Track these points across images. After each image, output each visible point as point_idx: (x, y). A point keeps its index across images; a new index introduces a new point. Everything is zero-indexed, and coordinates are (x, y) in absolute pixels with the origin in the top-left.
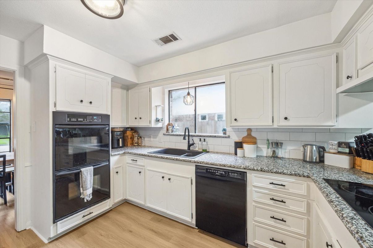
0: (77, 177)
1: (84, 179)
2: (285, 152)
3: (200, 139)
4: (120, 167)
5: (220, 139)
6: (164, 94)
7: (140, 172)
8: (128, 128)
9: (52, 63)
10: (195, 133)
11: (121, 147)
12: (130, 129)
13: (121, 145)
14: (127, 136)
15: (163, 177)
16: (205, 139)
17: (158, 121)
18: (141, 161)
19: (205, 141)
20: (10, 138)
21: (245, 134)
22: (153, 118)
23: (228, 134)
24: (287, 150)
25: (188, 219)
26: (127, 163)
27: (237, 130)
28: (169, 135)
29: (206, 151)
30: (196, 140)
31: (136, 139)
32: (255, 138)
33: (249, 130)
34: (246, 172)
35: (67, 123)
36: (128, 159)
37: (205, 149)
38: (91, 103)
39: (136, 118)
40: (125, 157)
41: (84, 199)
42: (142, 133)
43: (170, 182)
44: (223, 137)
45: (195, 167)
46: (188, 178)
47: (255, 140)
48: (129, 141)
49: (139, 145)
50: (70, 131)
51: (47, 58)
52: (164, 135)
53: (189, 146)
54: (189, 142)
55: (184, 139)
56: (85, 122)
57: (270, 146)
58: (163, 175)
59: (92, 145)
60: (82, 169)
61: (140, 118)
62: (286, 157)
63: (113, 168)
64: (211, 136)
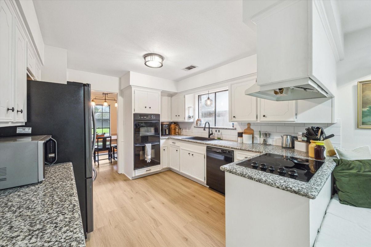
0: (143, 148)
1: (147, 150)
2: (273, 141)
3: (216, 130)
4: (166, 146)
5: (230, 130)
6: (194, 98)
7: (177, 151)
8: (173, 122)
9: (133, 89)
10: (215, 126)
11: (167, 135)
12: (173, 123)
13: (167, 133)
14: (172, 128)
15: (189, 154)
16: (219, 131)
17: (190, 117)
18: (178, 144)
19: (219, 132)
20: (110, 128)
21: (246, 127)
22: (187, 116)
23: (235, 127)
24: (274, 139)
25: (203, 180)
26: (170, 145)
27: (241, 124)
28: (198, 127)
29: (219, 139)
30: (214, 131)
31: (177, 130)
32: (253, 130)
33: (249, 124)
34: (233, 151)
35: (139, 119)
36: (170, 142)
37: (219, 137)
38: (150, 108)
39: (176, 116)
40: (169, 141)
41: (147, 161)
42: (181, 126)
43: (193, 157)
44: (232, 129)
45: (206, 147)
46: (202, 154)
47: (253, 132)
48: (173, 132)
49: (179, 134)
50: (139, 124)
51: (131, 87)
52: (195, 127)
53: (210, 135)
54: (209, 132)
55: (204, 130)
56: (147, 119)
57: (262, 136)
58: (189, 152)
59: (152, 133)
60: (146, 145)
61: (179, 116)
62: (274, 145)
63: (162, 147)
64: (223, 129)
